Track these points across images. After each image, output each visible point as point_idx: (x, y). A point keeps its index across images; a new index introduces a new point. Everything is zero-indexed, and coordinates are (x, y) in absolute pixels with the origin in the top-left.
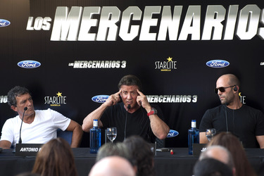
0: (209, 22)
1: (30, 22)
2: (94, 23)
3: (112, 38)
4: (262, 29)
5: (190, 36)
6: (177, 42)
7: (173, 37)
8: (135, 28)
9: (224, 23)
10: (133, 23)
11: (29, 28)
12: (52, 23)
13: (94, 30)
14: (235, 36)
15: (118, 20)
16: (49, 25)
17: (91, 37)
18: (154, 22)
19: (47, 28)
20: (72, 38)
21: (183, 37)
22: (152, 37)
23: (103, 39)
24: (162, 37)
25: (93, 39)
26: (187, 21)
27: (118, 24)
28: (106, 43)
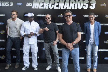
1: (27, 4)
2: (43, 4)
3: (47, 8)
4: (84, 6)
5: (66, 8)
6: (63, 9)
9: (75, 5)
10: (52, 4)
11: (27, 5)
13: (43, 6)
14: (77, 8)
15: (49, 3)
20: (37, 8)
23: (45, 8)
25: (42, 8)
27: (49, 4)
28: (46, 9)
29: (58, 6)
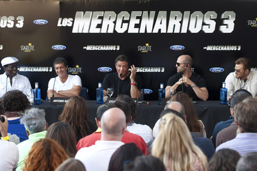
0: (172, 22)
2: (99, 22)
3: (111, 31)
4: (204, 26)
5: (160, 30)
6: (152, 34)
7: (149, 31)
8: (125, 25)
9: (181, 22)
10: (124, 21)
11: (59, 25)
12: (73, 22)
13: (99, 26)
14: (188, 31)
15: (114, 20)
16: (71, 23)
17: (97, 31)
18: (137, 21)
19: (70, 25)
20: (86, 31)
21: (156, 31)
22: (136, 31)
23: (105, 32)
24: (142, 31)
25: (99, 32)
26: (158, 21)
27: (115, 22)
28: (107, 34)
29: (138, 26)
